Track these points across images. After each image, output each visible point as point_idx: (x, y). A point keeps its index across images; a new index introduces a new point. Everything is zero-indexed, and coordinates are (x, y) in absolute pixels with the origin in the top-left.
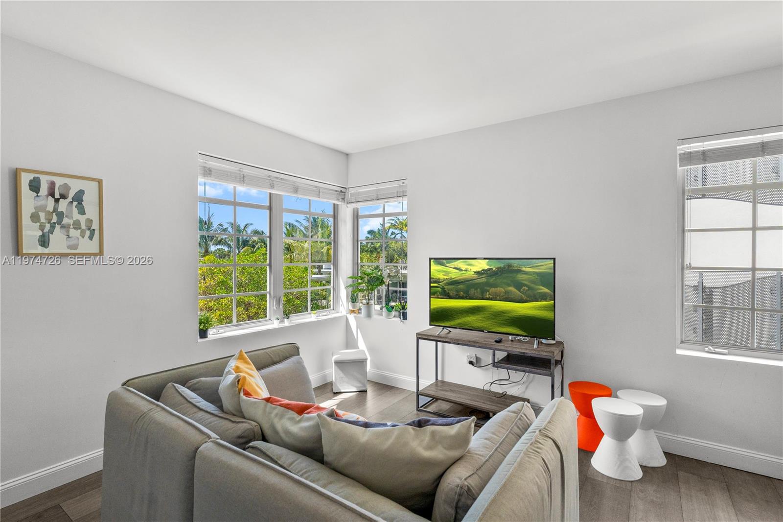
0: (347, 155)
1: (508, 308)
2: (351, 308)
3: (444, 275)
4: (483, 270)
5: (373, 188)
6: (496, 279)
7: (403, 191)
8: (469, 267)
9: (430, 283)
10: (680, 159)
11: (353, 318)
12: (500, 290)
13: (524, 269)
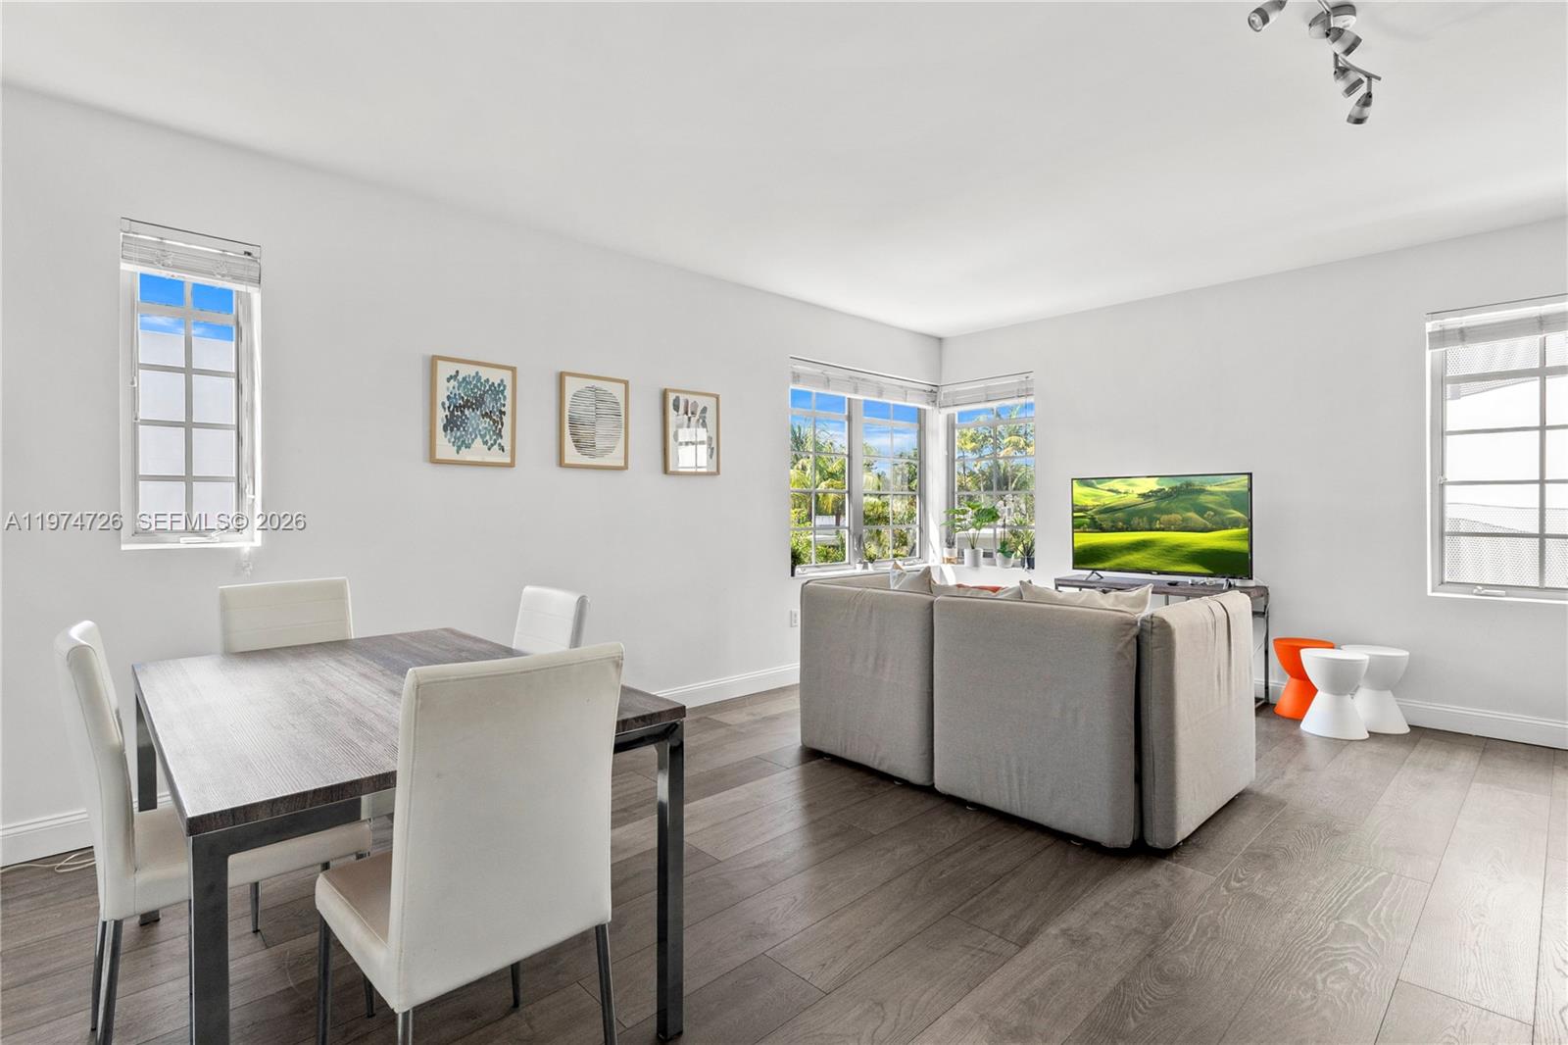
0: (940, 339)
1: (1187, 541)
2: (946, 556)
3: (1093, 500)
4: (1151, 492)
5: (981, 385)
6: (1169, 503)
7: (1027, 389)
8: (1131, 489)
9: (1073, 511)
10: (1430, 339)
11: (951, 569)
12: (1176, 517)
13: (1208, 488)
